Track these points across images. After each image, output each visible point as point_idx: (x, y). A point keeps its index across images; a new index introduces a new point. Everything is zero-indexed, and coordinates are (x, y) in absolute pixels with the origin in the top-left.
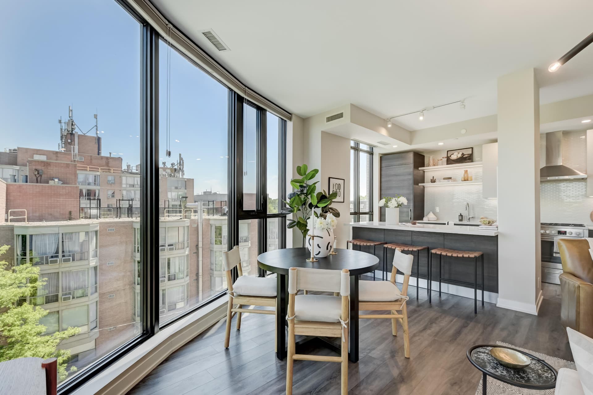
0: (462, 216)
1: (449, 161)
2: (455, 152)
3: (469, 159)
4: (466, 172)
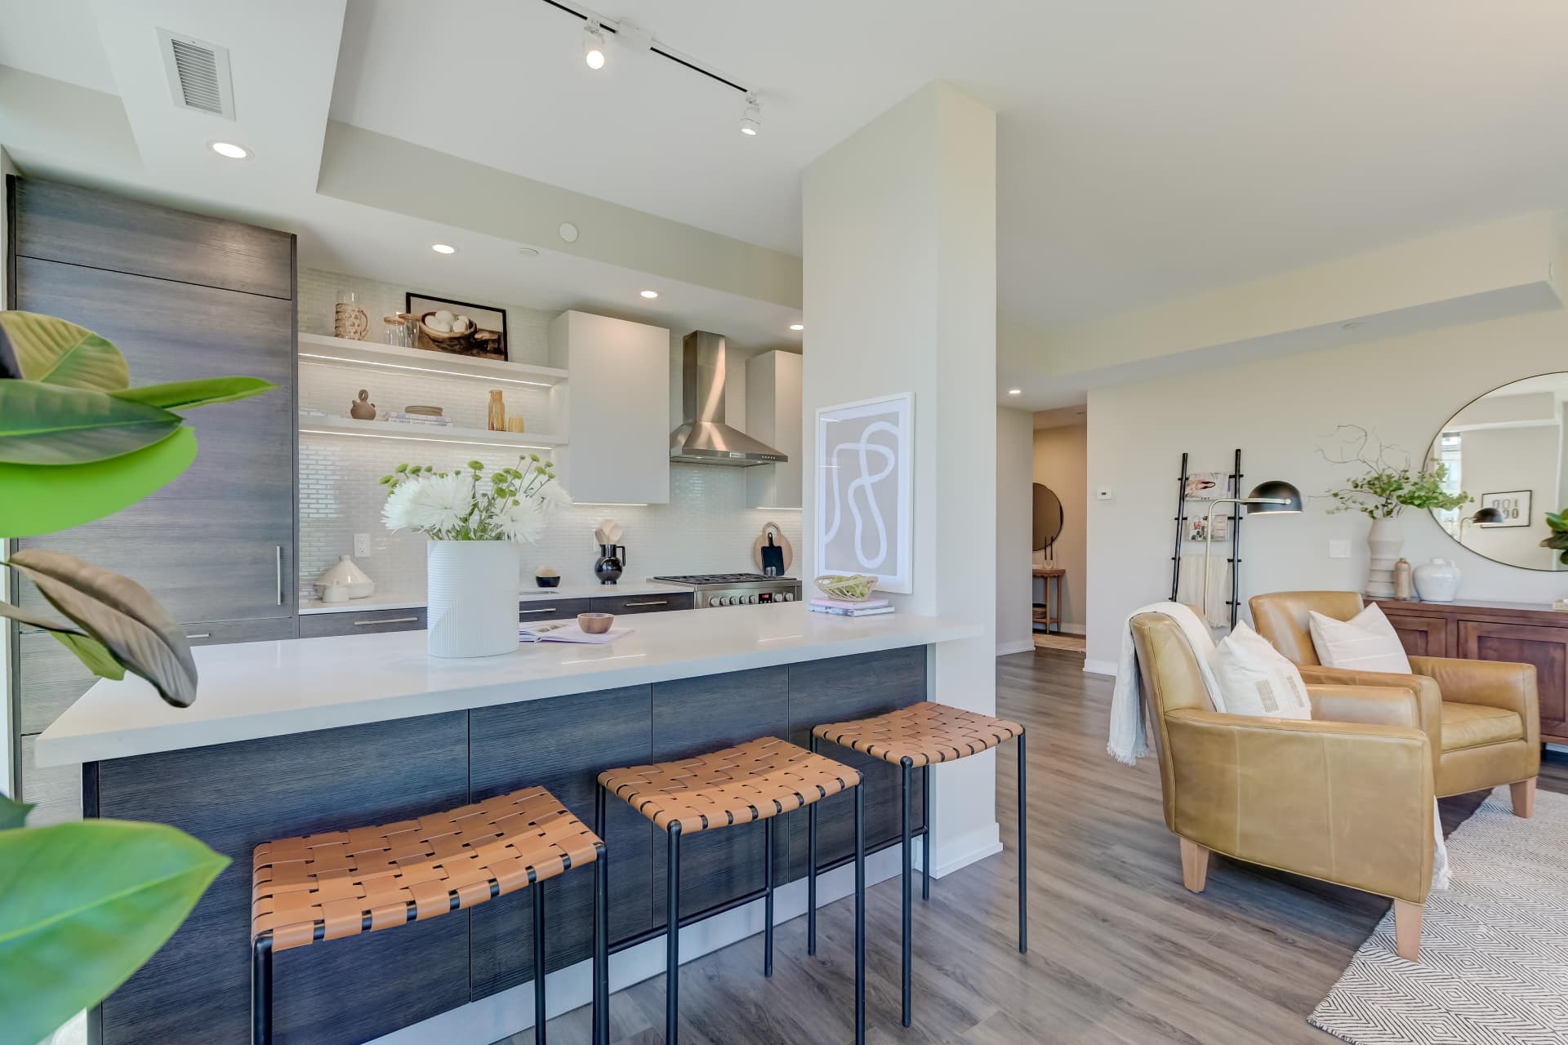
1: (423, 339)
2: (441, 308)
3: (496, 350)
4: (497, 397)
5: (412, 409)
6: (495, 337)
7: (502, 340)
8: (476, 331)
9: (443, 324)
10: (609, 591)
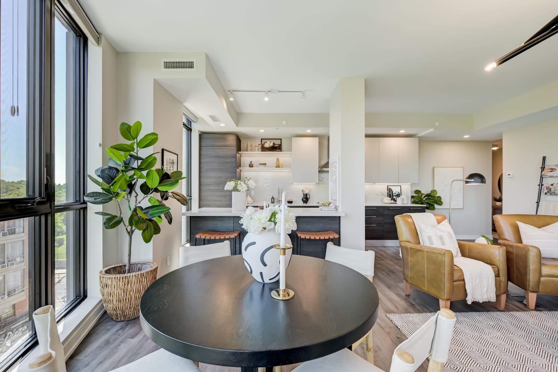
0: (274, 198)
1: (264, 149)
2: (268, 141)
3: (279, 149)
4: (278, 159)
5: (260, 164)
6: (279, 145)
7: (280, 146)
8: (275, 145)
9: (268, 145)
10: (305, 205)
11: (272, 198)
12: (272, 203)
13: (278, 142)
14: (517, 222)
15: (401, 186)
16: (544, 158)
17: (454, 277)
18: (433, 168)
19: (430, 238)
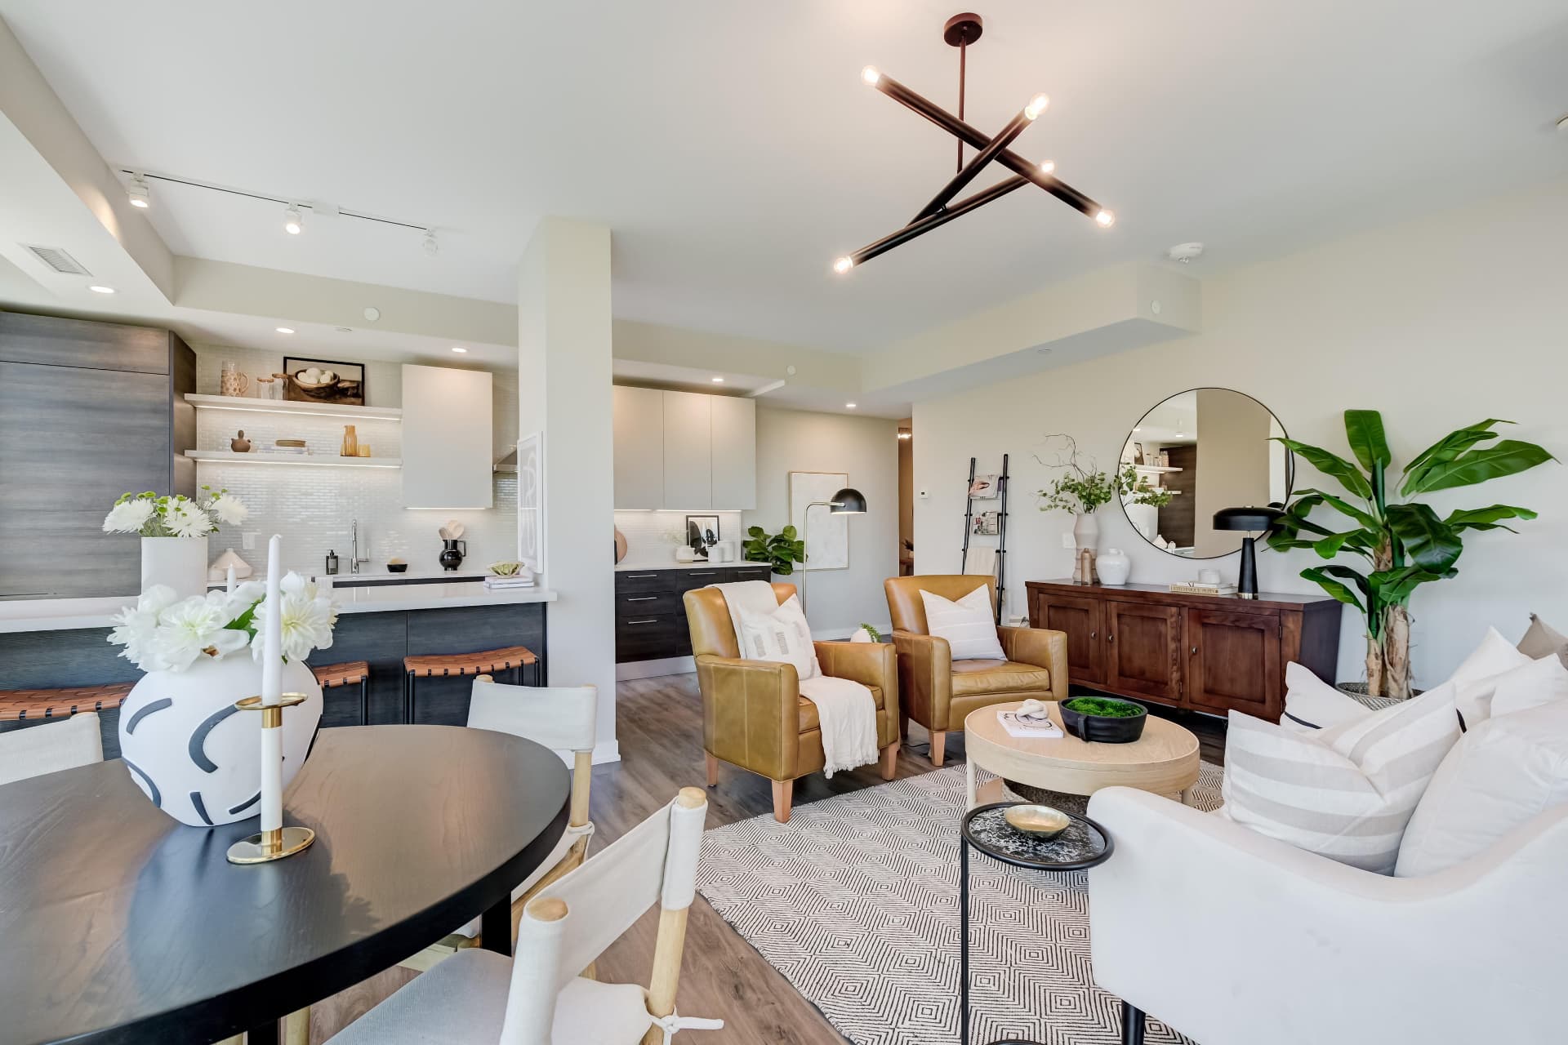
0: (336, 557)
1: (293, 391)
2: (311, 367)
3: (356, 395)
4: (351, 430)
5: (280, 443)
6: (355, 385)
7: (361, 385)
8: (339, 382)
9: (310, 378)
10: (451, 574)
11: (328, 558)
12: (328, 573)
13: (350, 375)
14: (922, 592)
15: (718, 517)
16: (973, 461)
17: (801, 724)
18: (789, 475)
19: (758, 640)
